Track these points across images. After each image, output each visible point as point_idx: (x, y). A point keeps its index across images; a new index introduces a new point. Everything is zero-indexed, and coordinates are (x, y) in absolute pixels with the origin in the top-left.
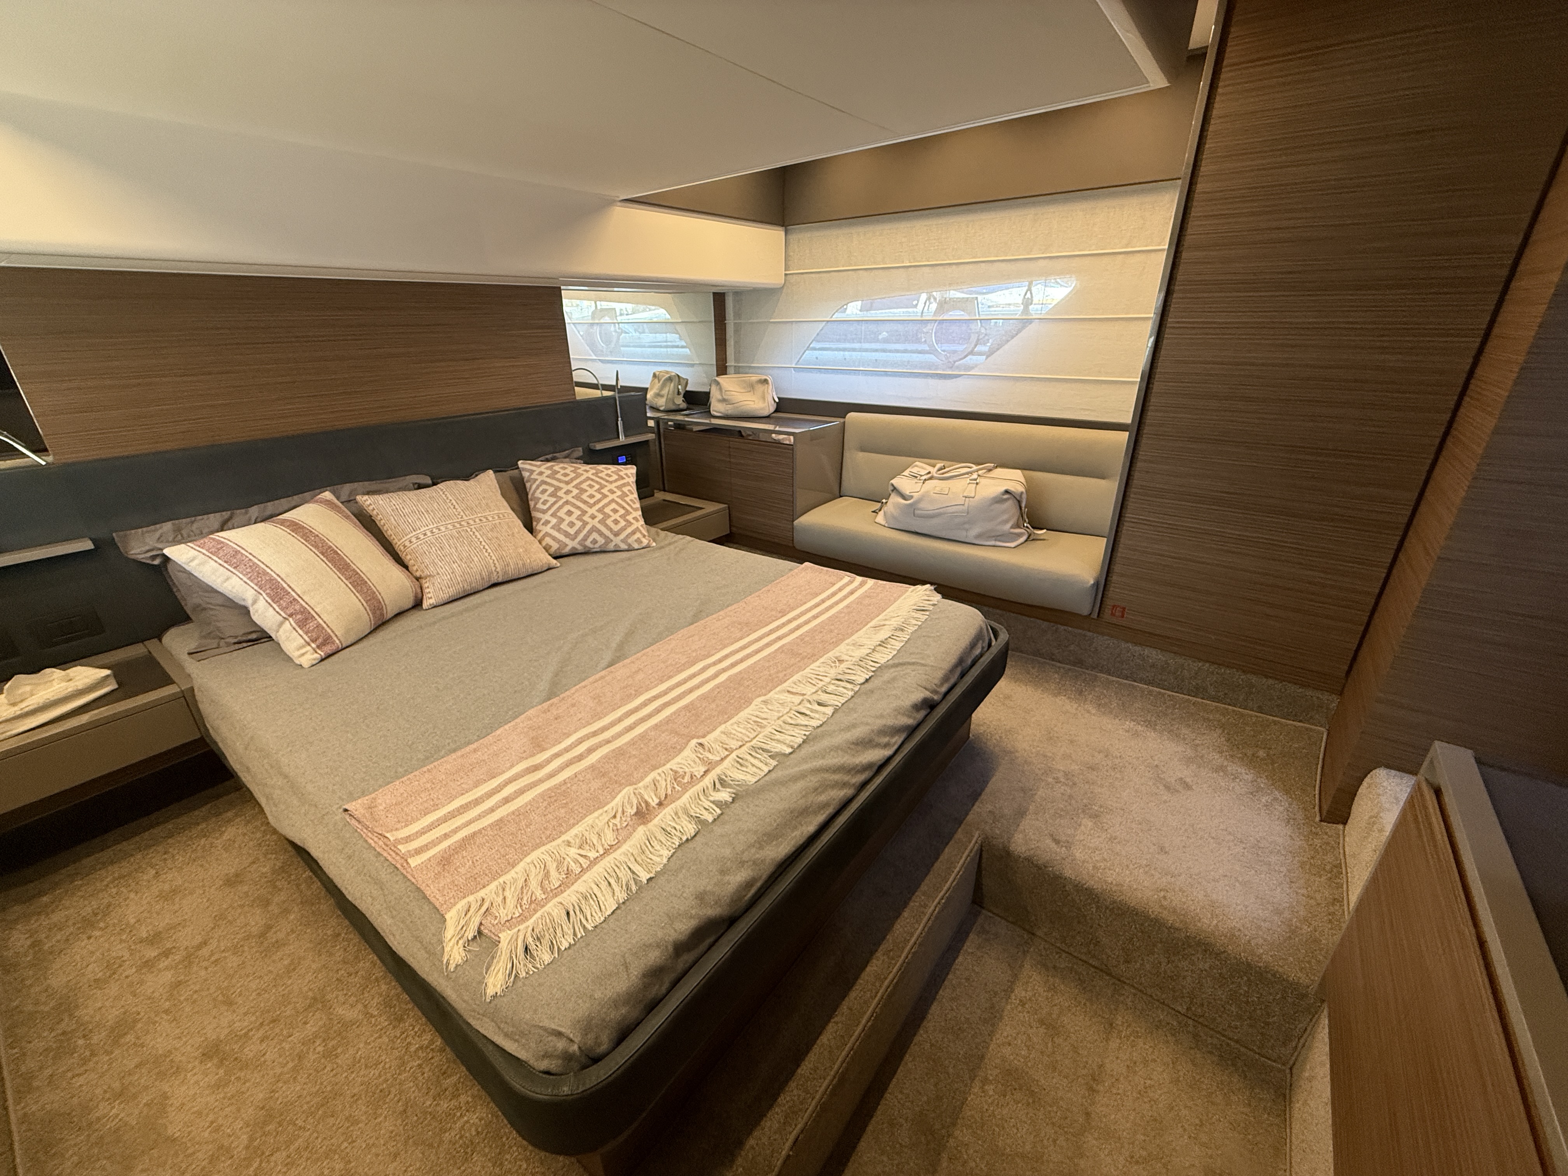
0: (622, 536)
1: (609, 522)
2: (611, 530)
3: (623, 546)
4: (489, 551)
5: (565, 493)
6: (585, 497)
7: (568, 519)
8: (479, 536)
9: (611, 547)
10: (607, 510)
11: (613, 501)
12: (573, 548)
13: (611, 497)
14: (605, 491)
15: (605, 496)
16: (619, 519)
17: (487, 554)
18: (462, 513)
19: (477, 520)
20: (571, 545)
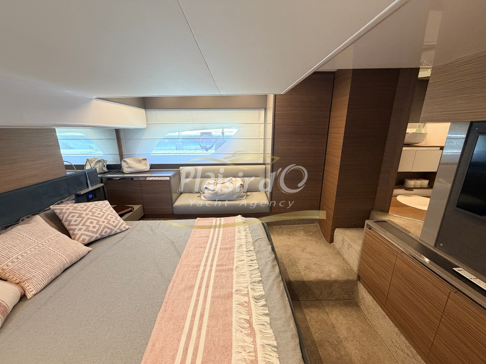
0: (118, 227)
1: (111, 222)
2: (113, 225)
3: (119, 231)
4: (61, 254)
5: (86, 215)
6: (96, 214)
7: (92, 225)
8: (52, 249)
9: (113, 233)
10: (108, 218)
11: (109, 214)
12: (97, 237)
13: (107, 213)
14: (104, 211)
15: (105, 213)
16: (115, 220)
17: (60, 256)
18: (36, 241)
19: (47, 241)
20: (95, 236)
